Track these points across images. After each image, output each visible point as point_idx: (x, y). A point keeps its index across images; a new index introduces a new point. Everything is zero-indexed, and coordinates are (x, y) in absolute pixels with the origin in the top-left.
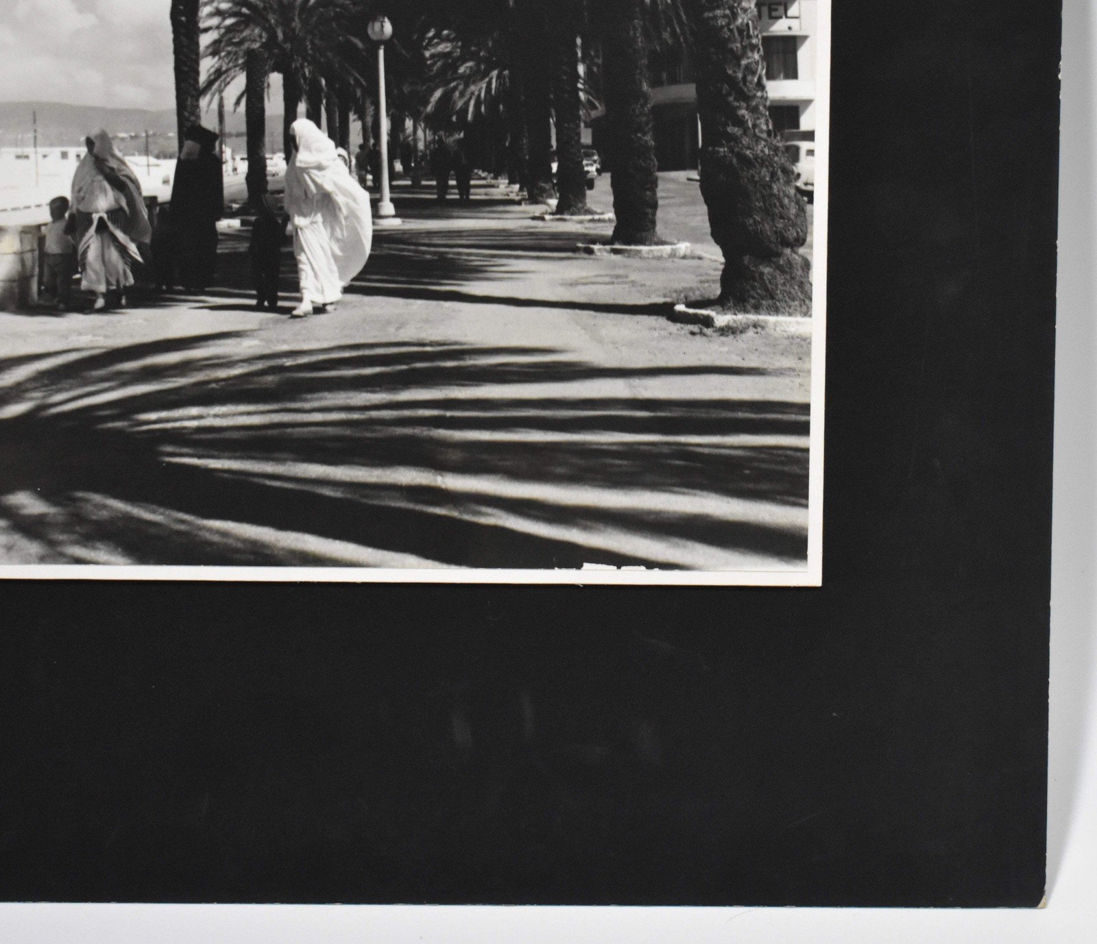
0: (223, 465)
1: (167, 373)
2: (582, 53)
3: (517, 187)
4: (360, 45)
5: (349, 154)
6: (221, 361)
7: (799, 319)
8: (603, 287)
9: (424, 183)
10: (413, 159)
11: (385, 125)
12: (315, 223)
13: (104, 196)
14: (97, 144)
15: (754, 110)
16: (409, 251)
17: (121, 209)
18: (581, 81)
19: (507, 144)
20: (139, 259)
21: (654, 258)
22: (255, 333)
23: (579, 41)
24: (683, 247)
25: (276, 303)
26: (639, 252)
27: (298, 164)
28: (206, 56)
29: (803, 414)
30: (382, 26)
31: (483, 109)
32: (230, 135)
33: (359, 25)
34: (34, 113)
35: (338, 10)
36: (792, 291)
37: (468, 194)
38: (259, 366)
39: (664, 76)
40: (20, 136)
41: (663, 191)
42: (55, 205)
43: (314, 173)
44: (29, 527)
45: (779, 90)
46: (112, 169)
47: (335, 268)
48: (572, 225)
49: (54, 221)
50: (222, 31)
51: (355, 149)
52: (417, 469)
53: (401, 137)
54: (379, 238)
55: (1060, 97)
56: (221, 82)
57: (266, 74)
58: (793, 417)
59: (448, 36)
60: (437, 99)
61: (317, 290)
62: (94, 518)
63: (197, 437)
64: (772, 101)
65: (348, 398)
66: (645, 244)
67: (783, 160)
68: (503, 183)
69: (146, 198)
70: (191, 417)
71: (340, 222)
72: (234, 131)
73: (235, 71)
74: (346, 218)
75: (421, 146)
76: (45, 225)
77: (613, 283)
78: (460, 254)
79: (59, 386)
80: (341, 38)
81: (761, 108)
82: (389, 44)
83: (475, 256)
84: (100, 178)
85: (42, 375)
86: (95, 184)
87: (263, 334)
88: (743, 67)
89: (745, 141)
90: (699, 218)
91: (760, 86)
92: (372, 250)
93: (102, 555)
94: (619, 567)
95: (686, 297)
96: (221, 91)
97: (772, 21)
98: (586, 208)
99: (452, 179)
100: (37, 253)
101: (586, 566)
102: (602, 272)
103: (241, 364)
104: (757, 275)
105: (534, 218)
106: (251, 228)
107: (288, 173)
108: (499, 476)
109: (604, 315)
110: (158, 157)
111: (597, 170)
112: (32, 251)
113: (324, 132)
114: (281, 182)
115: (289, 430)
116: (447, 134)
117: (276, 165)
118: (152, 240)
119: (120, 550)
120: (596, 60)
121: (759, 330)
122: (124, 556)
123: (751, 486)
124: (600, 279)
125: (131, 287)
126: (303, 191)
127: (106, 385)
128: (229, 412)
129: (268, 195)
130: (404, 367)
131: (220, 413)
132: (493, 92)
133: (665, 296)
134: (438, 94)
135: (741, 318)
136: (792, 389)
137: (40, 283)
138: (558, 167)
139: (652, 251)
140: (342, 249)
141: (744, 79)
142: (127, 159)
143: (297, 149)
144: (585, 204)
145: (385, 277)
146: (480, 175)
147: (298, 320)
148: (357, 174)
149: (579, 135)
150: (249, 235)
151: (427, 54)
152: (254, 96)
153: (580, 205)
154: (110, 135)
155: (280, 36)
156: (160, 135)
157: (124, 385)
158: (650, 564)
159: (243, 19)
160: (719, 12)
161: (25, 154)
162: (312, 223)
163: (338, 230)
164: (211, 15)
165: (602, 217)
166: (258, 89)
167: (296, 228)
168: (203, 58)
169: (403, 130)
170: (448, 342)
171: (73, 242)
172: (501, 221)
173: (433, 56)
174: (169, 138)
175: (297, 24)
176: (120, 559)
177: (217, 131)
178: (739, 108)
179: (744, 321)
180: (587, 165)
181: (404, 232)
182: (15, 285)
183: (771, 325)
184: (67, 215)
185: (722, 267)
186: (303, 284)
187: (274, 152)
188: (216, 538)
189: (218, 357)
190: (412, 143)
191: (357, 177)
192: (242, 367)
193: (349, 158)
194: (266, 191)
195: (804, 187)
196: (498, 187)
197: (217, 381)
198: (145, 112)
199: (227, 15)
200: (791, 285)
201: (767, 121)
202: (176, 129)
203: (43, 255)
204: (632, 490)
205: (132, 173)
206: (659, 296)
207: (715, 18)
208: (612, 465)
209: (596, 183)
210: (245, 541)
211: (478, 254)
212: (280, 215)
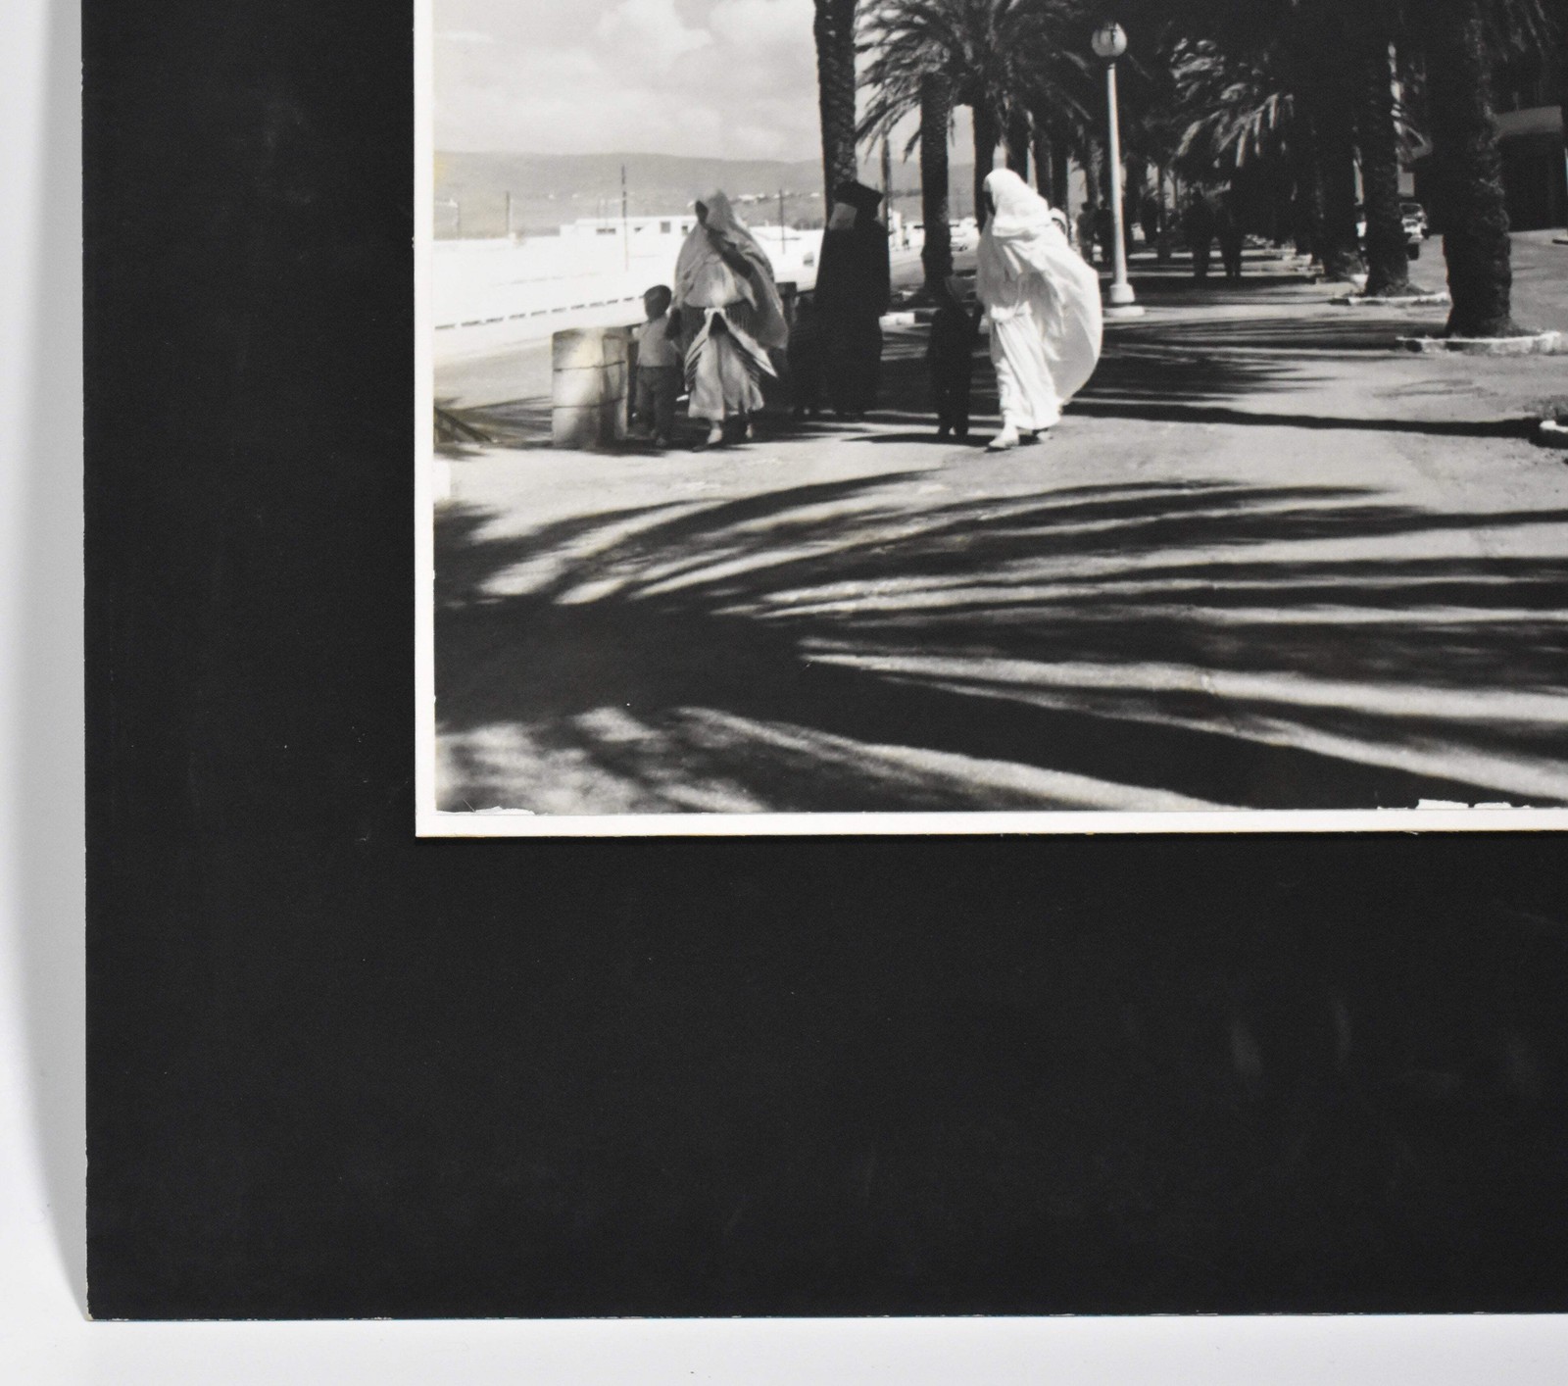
0: (892, 665)
1: (811, 534)
2: (1397, 66)
3: (1308, 258)
4: (1082, 63)
5: (1068, 216)
6: (887, 515)
8: (1435, 398)
9: (1175, 255)
10: (1159, 223)
11: (1118, 175)
12: (1021, 315)
13: (721, 283)
14: (712, 211)
16: (1155, 352)
17: (745, 301)
18: (1397, 106)
19: (1293, 198)
20: (772, 371)
21: (1509, 355)
22: (938, 474)
23: (1392, 51)
24: (1551, 338)
25: (966, 430)
26: (1487, 346)
27: (995, 233)
28: (865, 84)
30: (1112, 37)
31: (1257, 148)
32: (899, 194)
33: (1081, 36)
34: (623, 170)
35: (1049, 15)
37: (1239, 269)
38: (944, 520)
39: (1516, 96)
40: (603, 202)
41: (1518, 258)
42: (652, 298)
43: (1019, 244)
44: (615, 761)
46: (733, 245)
47: (1049, 378)
48: (1390, 310)
49: (650, 321)
50: (887, 49)
51: (1076, 210)
52: (1174, 665)
53: (1142, 191)
54: (1113, 335)
56: (886, 120)
57: (948, 107)
59: (1206, 47)
60: (1191, 136)
61: (1025, 410)
62: (708, 745)
63: (854, 625)
65: (1071, 565)
66: (1496, 336)
68: (1288, 252)
69: (779, 285)
70: (846, 597)
71: (1057, 315)
72: (904, 189)
73: (905, 105)
74: (1065, 307)
75: (1170, 203)
76: (639, 325)
77: (1450, 392)
78: (1229, 355)
79: (658, 555)
80: (1054, 55)
82: (1121, 61)
83: (1250, 359)
84: (716, 258)
85: (633, 540)
86: (708, 266)
87: (949, 475)
92: (1102, 352)
93: (718, 797)
94: (1471, 805)
95: (1557, 410)
96: (885, 133)
98: (1408, 285)
99: (1216, 249)
100: (626, 366)
101: (1423, 803)
102: (1436, 377)
103: (916, 519)
105: (1334, 302)
106: (929, 324)
107: (982, 245)
108: (1294, 674)
109: (1440, 438)
110: (797, 227)
111: (1424, 232)
112: (620, 363)
113: (1031, 186)
115: (988, 613)
116: (1207, 185)
117: (964, 235)
118: (790, 345)
119: (745, 791)
120: (1417, 76)
122: (750, 800)
124: (1430, 387)
125: (760, 412)
126: (1003, 272)
127: (725, 552)
128: (900, 588)
129: (953, 278)
130: (1151, 519)
131: (888, 589)
132: (1271, 125)
133: (1526, 409)
134: (1193, 129)
137: (631, 409)
138: (1367, 229)
139: (1505, 345)
140: (1060, 353)
142: (754, 231)
143: (993, 211)
144: (1408, 281)
145: (1122, 391)
146: (1255, 243)
147: (998, 454)
148: (1080, 245)
149: (1395, 182)
150: (926, 334)
151: (1177, 74)
152: (933, 137)
153: (1399, 282)
154: (730, 198)
155: (969, 53)
156: (800, 196)
157: (751, 551)
158: (1517, 800)
159: (915, 31)
161: (611, 227)
162: (1017, 315)
163: (1053, 324)
164: (872, 27)
165: (1431, 298)
166: (938, 128)
167: (994, 324)
168: (859, 87)
169: (1144, 181)
170: (1213, 481)
171: (676, 349)
172: (1287, 306)
173: (1184, 76)
174: (812, 200)
175: (991, 36)
176: (746, 805)
177: (880, 188)
180: (1409, 225)
181: (1149, 325)
182: (595, 411)
184: (668, 311)
186: (1004, 402)
187: (961, 217)
188: (884, 772)
189: (883, 510)
190: (1157, 199)
191: (1079, 249)
192: (918, 523)
193: (1068, 222)
194: (950, 271)
196: (1281, 259)
197: (883, 543)
198: (776, 164)
199: (893, 27)
202: (822, 187)
203: (635, 369)
204: (1487, 691)
205: (761, 250)
206: (1518, 409)
208: (1457, 656)
209: (1424, 250)
210: (926, 775)
211: (1252, 356)
212: (971, 305)
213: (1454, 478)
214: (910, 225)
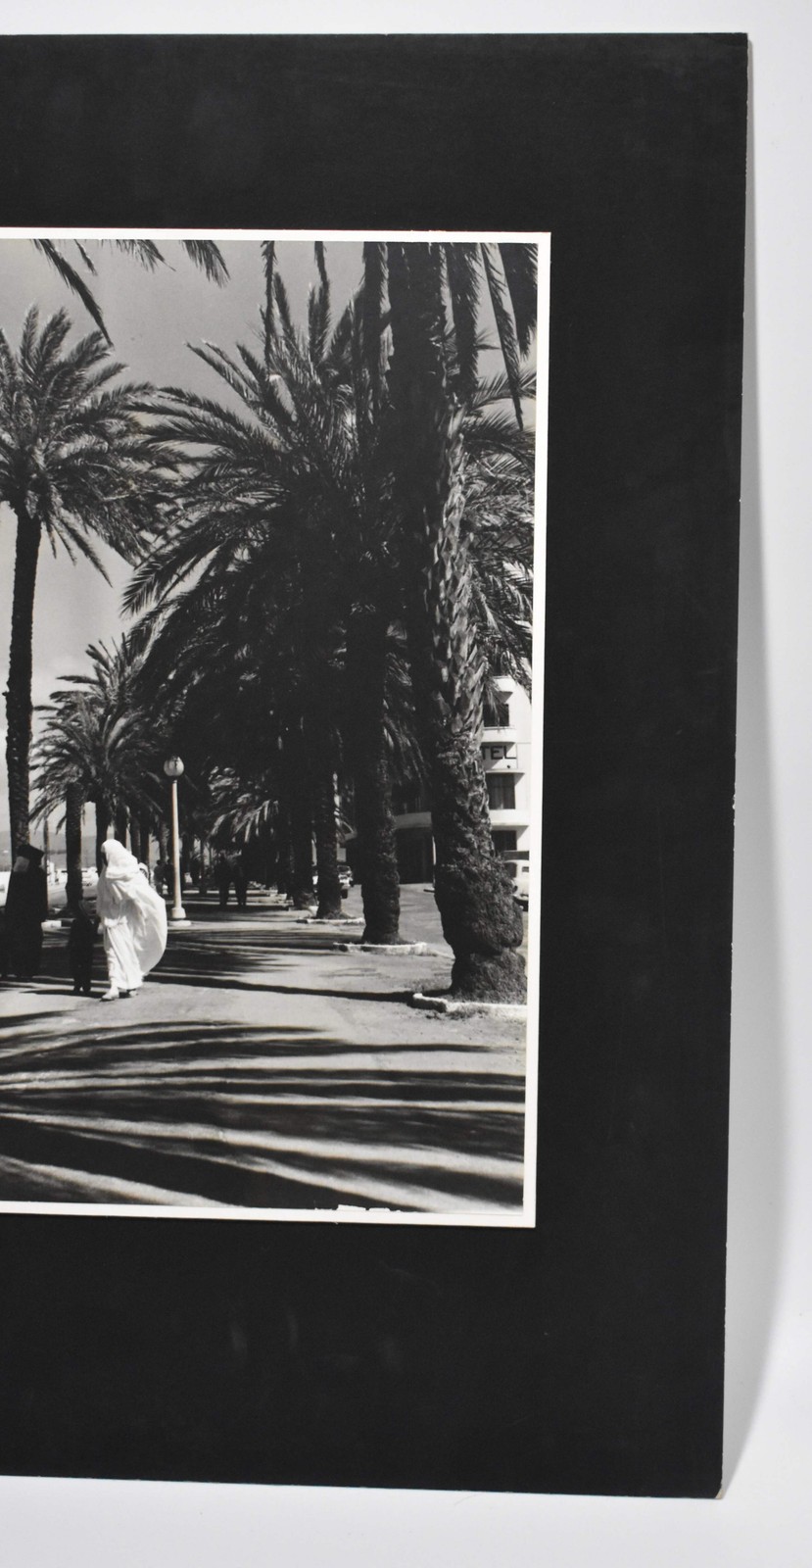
0: (46, 1120)
1: (5, 1044)
2: (338, 787)
3: (285, 896)
4: (158, 780)
5: (149, 868)
6: (46, 1035)
7: (516, 1006)
8: (355, 978)
9: (209, 892)
10: (200, 873)
11: (178, 844)
12: (121, 924)
15: (479, 834)
16: (197, 947)
18: (337, 810)
19: (277, 861)
21: (397, 955)
22: (73, 1013)
23: (335, 777)
24: (421, 946)
25: (89, 989)
26: (384, 950)
27: (108, 876)
28: (35, 789)
29: (519, 1085)
30: (176, 765)
31: (257, 832)
32: (53, 853)
33: (158, 764)
35: (140, 751)
36: (511, 983)
37: (245, 901)
38: (76, 1040)
39: (405, 806)
41: (404, 900)
43: (120, 883)
45: (500, 818)
47: (137, 961)
48: (330, 927)
50: (47, 768)
51: (153, 864)
52: (204, 1126)
54: (173, 937)
55: (735, 824)
56: (47, 809)
57: (82, 803)
58: (511, 1087)
59: (229, 772)
60: (220, 824)
61: (123, 978)
63: (26, 1096)
64: (494, 827)
65: (147, 1067)
66: (389, 944)
67: (503, 875)
68: (273, 892)
70: (22, 1081)
71: (140, 924)
73: (58, 801)
74: (146, 920)
77: (363, 975)
78: (238, 950)
80: (142, 774)
81: (485, 832)
82: (180, 779)
83: (250, 953)
87: (79, 1014)
88: (470, 798)
89: (472, 859)
90: (433, 922)
91: (485, 815)
92: (167, 946)
94: (368, 1209)
95: (423, 987)
96: (46, 817)
97: (494, 761)
99: (232, 889)
101: (341, 1207)
102: (357, 966)
103: (62, 1038)
104: (481, 970)
105: (298, 921)
106: (69, 928)
107: (100, 883)
108: (270, 1132)
109: (358, 1001)
111: (350, 882)
113: (128, 850)
114: (93, 890)
115: (99, 1092)
117: (89, 877)
120: (349, 793)
121: (483, 1015)
123: (477, 1143)
124: (352, 972)
126: (112, 898)
128: (52, 1077)
129: (83, 901)
130: (192, 1042)
131: (44, 1077)
132: (265, 818)
133: (406, 986)
134: (221, 819)
135: (468, 1005)
136: (510, 1064)
138: (319, 880)
139: (395, 949)
140: (143, 945)
141: (471, 808)
143: (106, 864)
144: (341, 911)
145: (177, 969)
147: (107, 1003)
148: (155, 884)
149: (335, 853)
151: (212, 787)
152: (73, 820)
153: (337, 911)
155: (94, 772)
158: (393, 1207)
159: (64, 759)
160: (450, 754)
162: (119, 924)
163: (139, 929)
164: (38, 755)
165: (354, 921)
166: (76, 815)
167: (106, 929)
168: (32, 790)
170: (228, 1022)
172: (272, 924)
173: (216, 789)
175: (107, 762)
177: (43, 849)
178: (467, 832)
179: (471, 1007)
180: (342, 878)
181: (193, 932)
183: (493, 1011)
185: (453, 963)
186: (111, 973)
187: (88, 867)
188: (41, 1180)
189: (42, 1032)
190: (200, 859)
191: (155, 887)
192: (62, 1040)
193: (149, 871)
195: (520, 898)
196: (269, 896)
197: (42, 1051)
199: (52, 756)
200: (510, 979)
201: (490, 843)
204: (379, 1145)
206: (401, 986)
207: (447, 758)
208: (363, 1125)
209: (350, 893)
210: (63, 1182)
211: (252, 951)
212: (92, 917)
213: (364, 1024)
214: (59, 871)
